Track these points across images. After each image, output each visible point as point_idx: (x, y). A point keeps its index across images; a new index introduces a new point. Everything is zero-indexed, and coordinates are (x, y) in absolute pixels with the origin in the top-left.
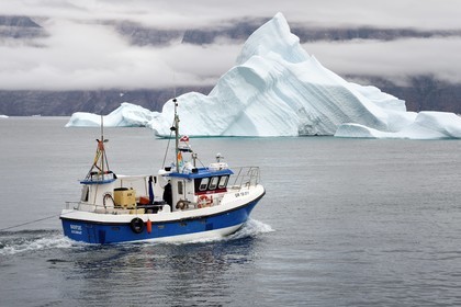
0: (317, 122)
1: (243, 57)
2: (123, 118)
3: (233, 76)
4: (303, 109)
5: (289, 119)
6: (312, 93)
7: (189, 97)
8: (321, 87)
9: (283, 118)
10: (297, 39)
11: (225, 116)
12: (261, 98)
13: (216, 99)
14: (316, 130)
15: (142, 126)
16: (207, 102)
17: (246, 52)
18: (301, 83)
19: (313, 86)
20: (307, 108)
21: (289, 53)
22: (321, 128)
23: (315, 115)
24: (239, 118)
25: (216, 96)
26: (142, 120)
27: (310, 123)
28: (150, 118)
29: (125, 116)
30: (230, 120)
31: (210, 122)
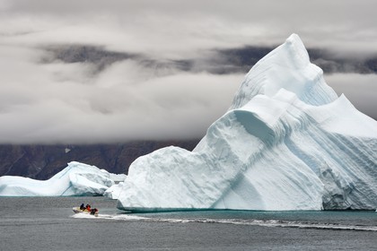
0: (350, 190)
1: (242, 97)
2: (71, 184)
3: (228, 124)
4: (329, 171)
5: (309, 185)
6: (342, 149)
7: (166, 153)
8: (355, 140)
9: (301, 185)
10: (320, 70)
11: (217, 180)
12: (269, 155)
13: (204, 156)
14: (349, 202)
15: (98, 195)
16: (192, 160)
17: (246, 90)
18: (326, 133)
19: (343, 139)
20: (336, 169)
21: (308, 92)
22: (356, 200)
23: (347, 179)
24: (236, 184)
25: (204, 151)
26: (98, 186)
27: (340, 192)
28: (108, 184)
29: (74, 181)
30: (224, 186)
31: (196, 189)
